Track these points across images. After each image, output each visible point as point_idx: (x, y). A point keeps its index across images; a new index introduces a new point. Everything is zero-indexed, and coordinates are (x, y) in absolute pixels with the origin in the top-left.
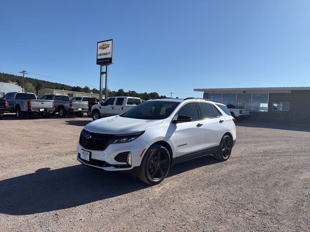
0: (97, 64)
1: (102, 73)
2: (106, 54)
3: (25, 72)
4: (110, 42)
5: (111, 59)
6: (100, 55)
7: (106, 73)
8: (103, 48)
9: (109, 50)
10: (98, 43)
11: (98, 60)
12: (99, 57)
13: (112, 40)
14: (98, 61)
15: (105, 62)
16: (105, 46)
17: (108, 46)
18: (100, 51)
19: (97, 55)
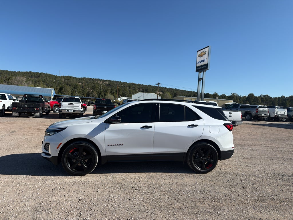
0: (196, 71)
1: (200, 79)
2: (203, 61)
3: (159, 84)
4: (207, 49)
5: (207, 65)
6: (199, 62)
7: (202, 79)
8: (201, 56)
9: (205, 57)
10: (198, 51)
11: (197, 67)
12: (198, 65)
13: (208, 47)
14: (197, 69)
15: (202, 69)
16: (203, 54)
17: (205, 53)
18: (199, 59)
19: (197, 64)
